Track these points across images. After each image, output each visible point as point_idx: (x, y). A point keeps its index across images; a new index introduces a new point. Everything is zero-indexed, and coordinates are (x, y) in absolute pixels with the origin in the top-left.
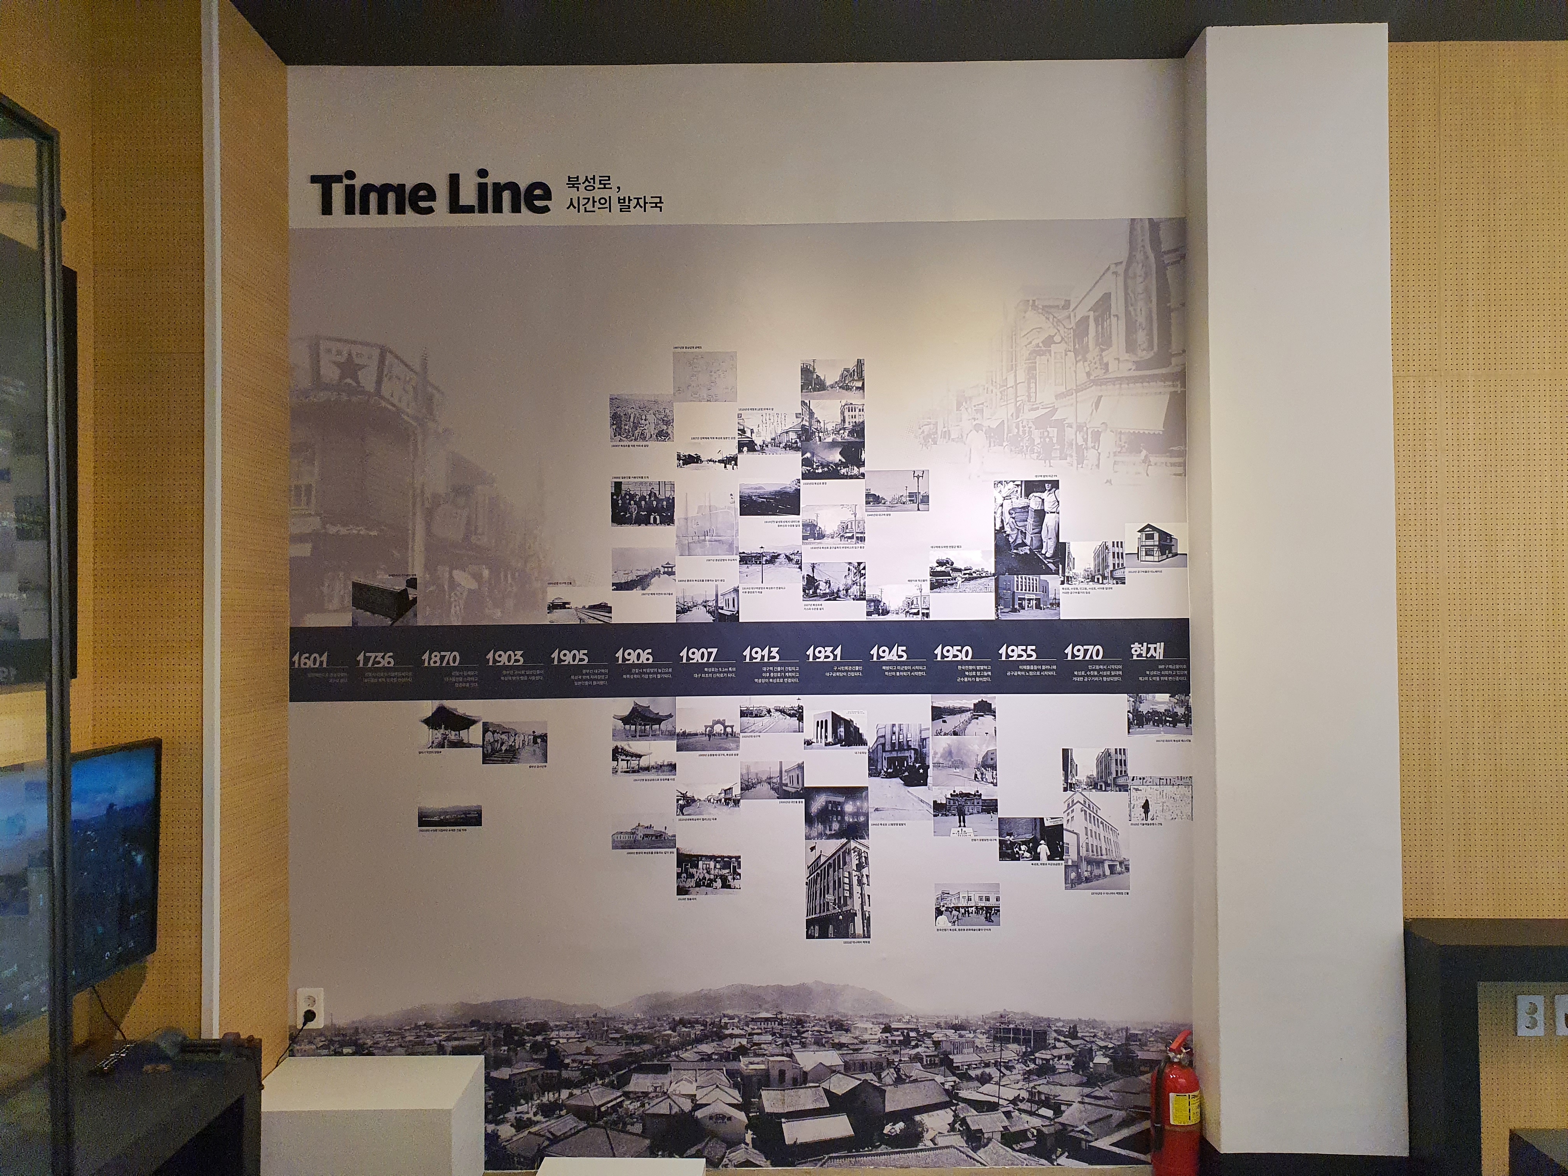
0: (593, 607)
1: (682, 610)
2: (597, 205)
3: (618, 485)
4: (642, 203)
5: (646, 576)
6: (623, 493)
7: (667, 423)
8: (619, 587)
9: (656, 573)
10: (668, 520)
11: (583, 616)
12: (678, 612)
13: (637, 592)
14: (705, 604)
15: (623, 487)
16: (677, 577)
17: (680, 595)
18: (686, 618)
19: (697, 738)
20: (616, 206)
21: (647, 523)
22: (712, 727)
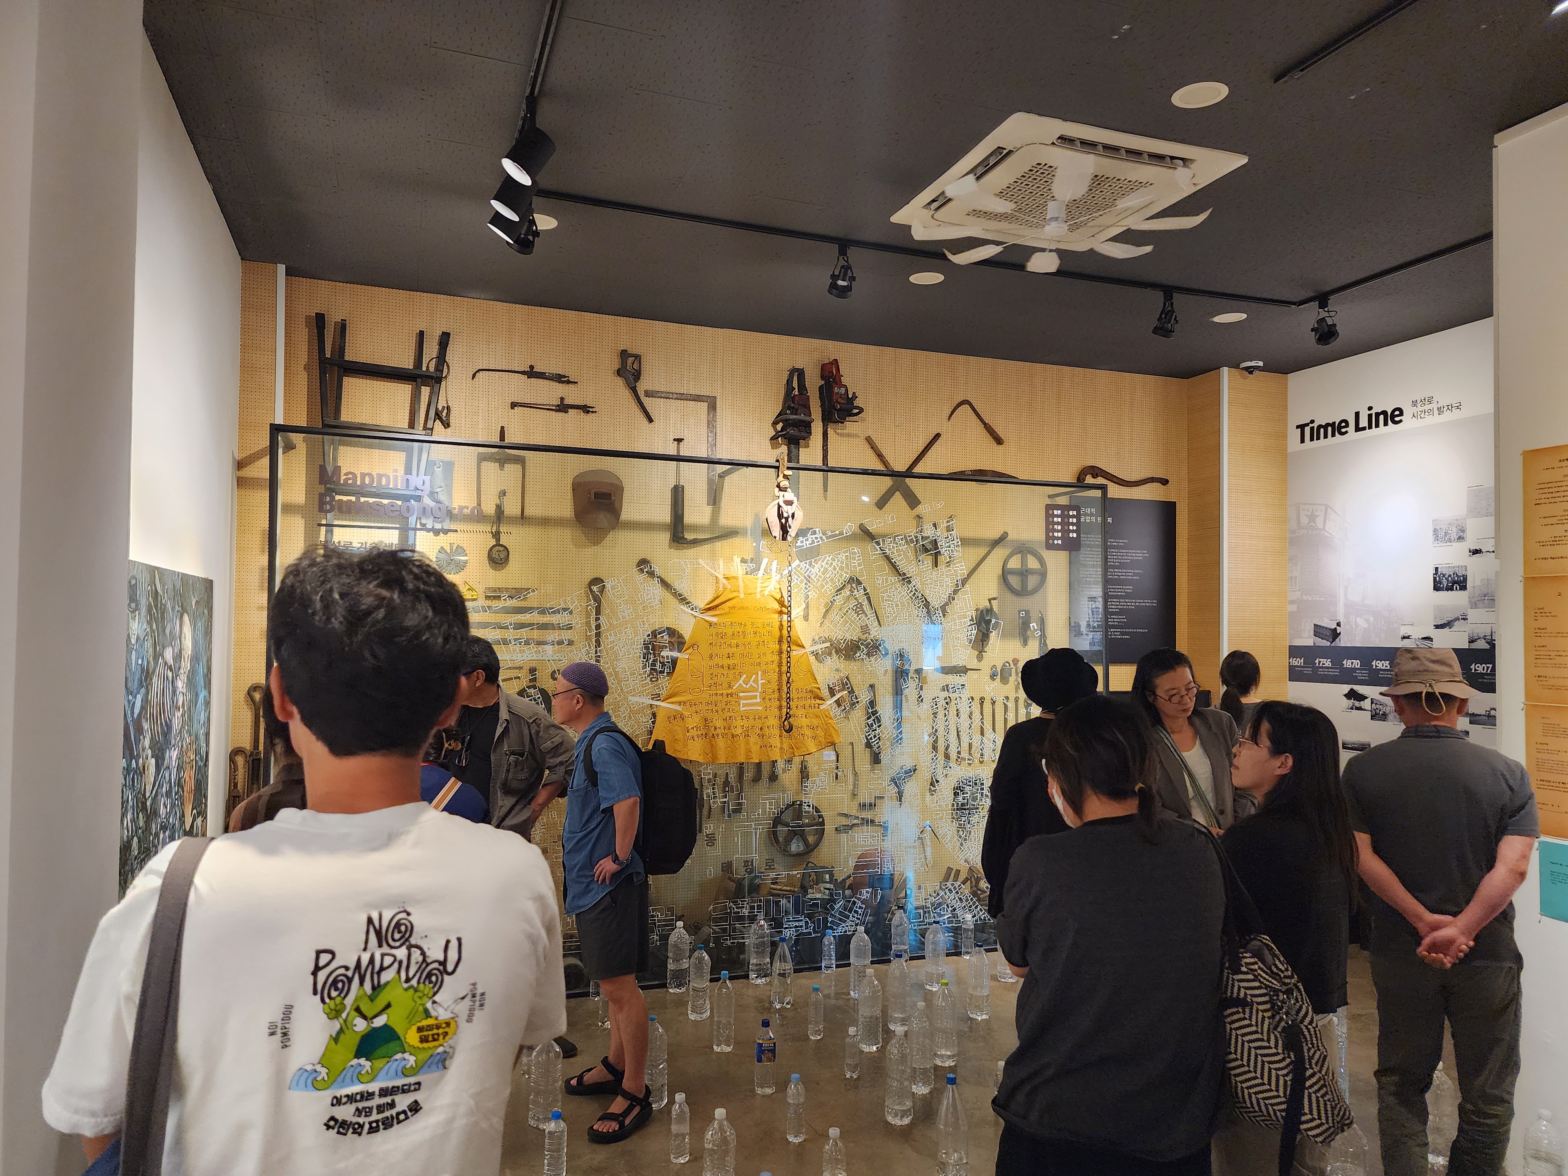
0: (1423, 638)
1: (1472, 641)
2: (1427, 413)
3: (1437, 569)
4: (1450, 407)
5: (1452, 621)
6: (1439, 573)
7: (1463, 531)
8: (1437, 627)
9: (1457, 619)
10: (1464, 588)
11: (1418, 643)
12: (1469, 642)
13: (1446, 630)
14: (1485, 638)
15: (1439, 570)
16: (1469, 621)
17: (1471, 632)
18: (1474, 646)
19: (1481, 717)
20: (1436, 412)
21: (1452, 590)
22: (1489, 711)
